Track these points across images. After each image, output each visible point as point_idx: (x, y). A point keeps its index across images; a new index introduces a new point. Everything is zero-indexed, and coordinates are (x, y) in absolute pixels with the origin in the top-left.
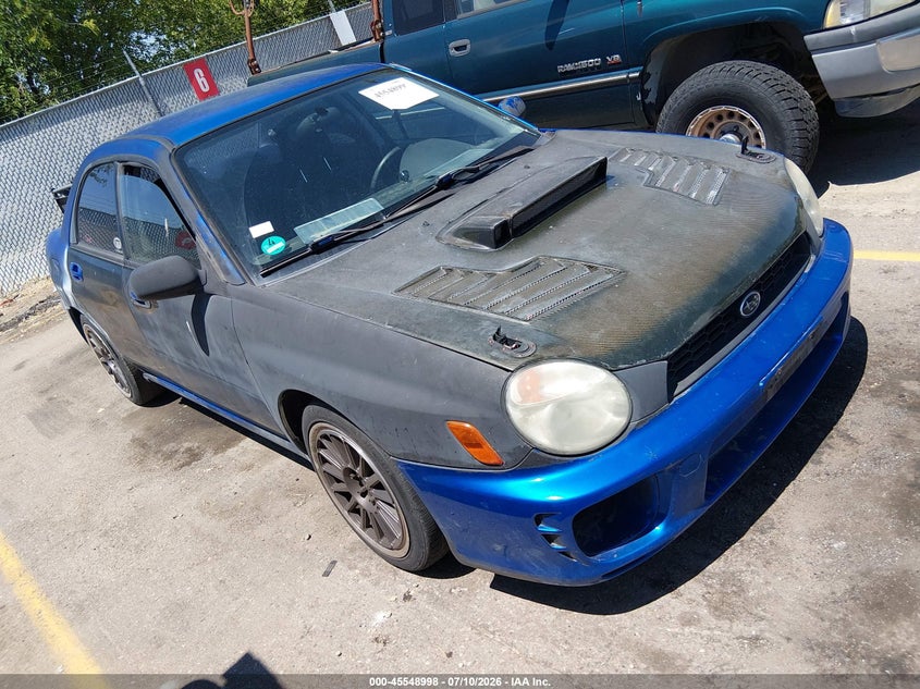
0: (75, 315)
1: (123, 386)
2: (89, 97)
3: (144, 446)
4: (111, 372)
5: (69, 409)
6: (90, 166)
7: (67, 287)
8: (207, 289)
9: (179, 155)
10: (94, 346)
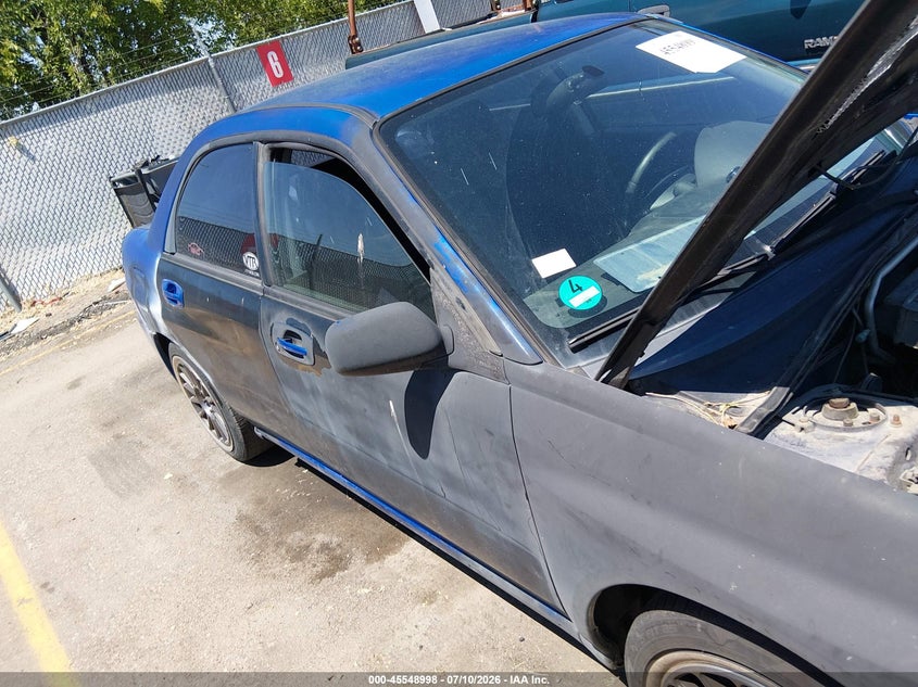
0: (162, 343)
1: (220, 435)
2: (153, 77)
3: (257, 530)
4: (205, 416)
5: (143, 454)
6: (206, 147)
7: (156, 308)
8: (452, 361)
9: (386, 132)
10: (184, 382)
